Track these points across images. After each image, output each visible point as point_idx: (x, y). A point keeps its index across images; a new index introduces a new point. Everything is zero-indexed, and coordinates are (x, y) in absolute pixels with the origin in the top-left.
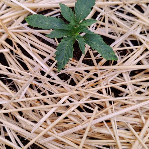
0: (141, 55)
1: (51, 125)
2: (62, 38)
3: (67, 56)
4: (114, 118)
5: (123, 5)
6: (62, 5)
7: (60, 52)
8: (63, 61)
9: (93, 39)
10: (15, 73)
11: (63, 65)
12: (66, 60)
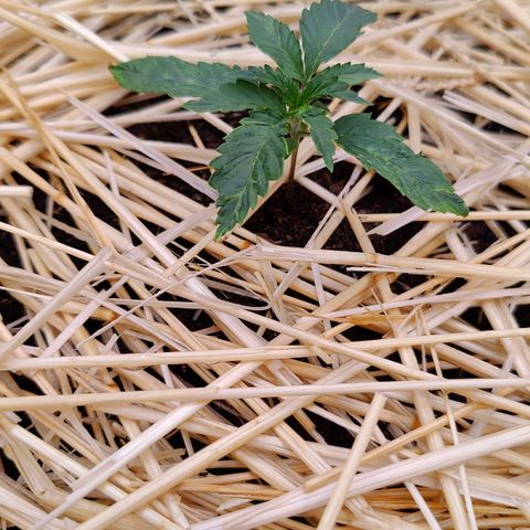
1: (162, 478)
2: (245, 114)
3: (261, 176)
4: (458, 472)
5: (472, 81)
6: (256, 17)
7: (234, 163)
8: (240, 195)
9: (367, 136)
10: (35, 271)
11: (239, 211)
12: (252, 192)
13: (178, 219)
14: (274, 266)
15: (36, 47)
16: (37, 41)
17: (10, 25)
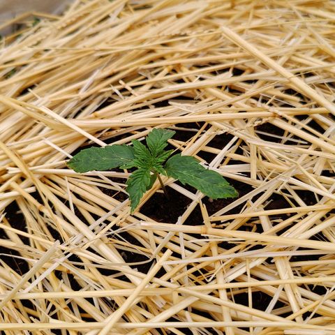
0: (323, 219)
10: (35, 247)
13: (107, 211)
14: (155, 234)
15: (35, 124)
16: (35, 121)
17: (22, 113)
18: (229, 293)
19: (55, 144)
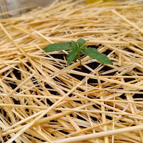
18: (106, 109)
19: (39, 47)
